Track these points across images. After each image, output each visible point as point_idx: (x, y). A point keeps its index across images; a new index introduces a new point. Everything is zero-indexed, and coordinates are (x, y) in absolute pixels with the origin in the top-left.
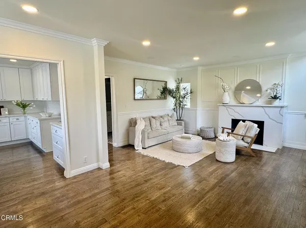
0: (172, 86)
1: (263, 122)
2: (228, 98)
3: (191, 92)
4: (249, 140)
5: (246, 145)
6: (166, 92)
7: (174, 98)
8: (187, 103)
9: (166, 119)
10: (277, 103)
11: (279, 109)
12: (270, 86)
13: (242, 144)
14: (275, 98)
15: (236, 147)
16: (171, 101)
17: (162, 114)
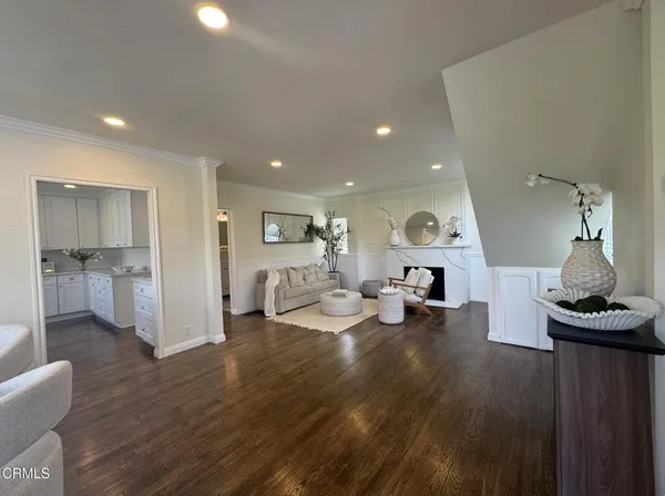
0: (320, 222)
1: (442, 269)
2: (398, 238)
3: (348, 231)
4: (422, 292)
5: (420, 300)
6: (312, 231)
7: (324, 239)
8: (343, 247)
9: (312, 270)
10: (457, 242)
11: (460, 250)
12: (448, 220)
13: (414, 299)
14: (455, 235)
15: (405, 302)
16: (320, 246)
17: (307, 263)
